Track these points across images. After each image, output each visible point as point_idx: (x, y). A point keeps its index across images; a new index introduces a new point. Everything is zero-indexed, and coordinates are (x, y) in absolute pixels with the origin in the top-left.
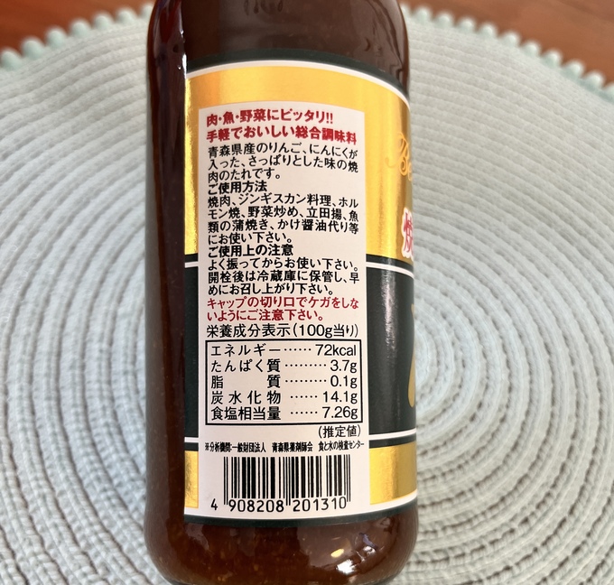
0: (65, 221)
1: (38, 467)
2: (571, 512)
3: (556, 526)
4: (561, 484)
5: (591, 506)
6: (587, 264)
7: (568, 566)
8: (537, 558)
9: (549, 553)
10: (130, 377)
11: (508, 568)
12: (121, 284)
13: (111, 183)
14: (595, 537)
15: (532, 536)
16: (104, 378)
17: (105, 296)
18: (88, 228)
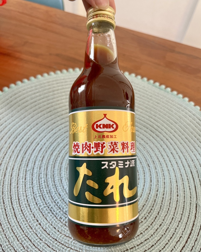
0: (11, 143)
1: (6, 219)
2: (158, 214)
3: (154, 219)
4: (155, 206)
5: (164, 211)
6: (158, 139)
7: (158, 230)
8: (149, 229)
9: (153, 227)
10: (31, 189)
11: (141, 233)
12: (28, 161)
13: (23, 131)
14: (165, 220)
15: (148, 223)
16: (24, 190)
17: (23, 165)
18: (17, 145)
